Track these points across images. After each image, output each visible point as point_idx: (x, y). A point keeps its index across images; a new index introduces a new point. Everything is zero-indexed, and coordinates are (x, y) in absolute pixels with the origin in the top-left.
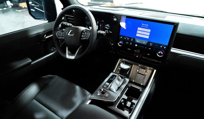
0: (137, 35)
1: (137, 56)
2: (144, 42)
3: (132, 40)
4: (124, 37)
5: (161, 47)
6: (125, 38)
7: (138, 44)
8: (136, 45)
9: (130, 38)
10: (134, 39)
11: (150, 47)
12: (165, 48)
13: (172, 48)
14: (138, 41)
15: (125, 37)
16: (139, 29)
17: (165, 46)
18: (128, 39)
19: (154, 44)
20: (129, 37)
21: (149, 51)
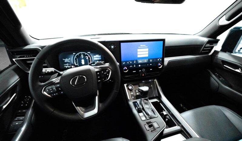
0: (139, 56)
1: (143, 75)
2: (146, 61)
3: (135, 62)
4: (126, 62)
5: (158, 60)
6: (128, 63)
7: (140, 64)
8: (140, 66)
9: (133, 61)
10: (137, 61)
11: (151, 63)
12: (161, 60)
13: (165, 58)
14: (140, 61)
15: (128, 61)
16: (139, 50)
17: (161, 58)
18: (131, 62)
19: (153, 59)
20: (131, 61)
21: (151, 67)
